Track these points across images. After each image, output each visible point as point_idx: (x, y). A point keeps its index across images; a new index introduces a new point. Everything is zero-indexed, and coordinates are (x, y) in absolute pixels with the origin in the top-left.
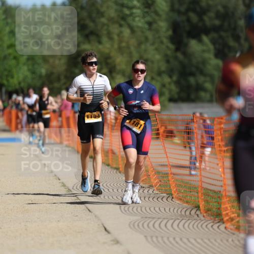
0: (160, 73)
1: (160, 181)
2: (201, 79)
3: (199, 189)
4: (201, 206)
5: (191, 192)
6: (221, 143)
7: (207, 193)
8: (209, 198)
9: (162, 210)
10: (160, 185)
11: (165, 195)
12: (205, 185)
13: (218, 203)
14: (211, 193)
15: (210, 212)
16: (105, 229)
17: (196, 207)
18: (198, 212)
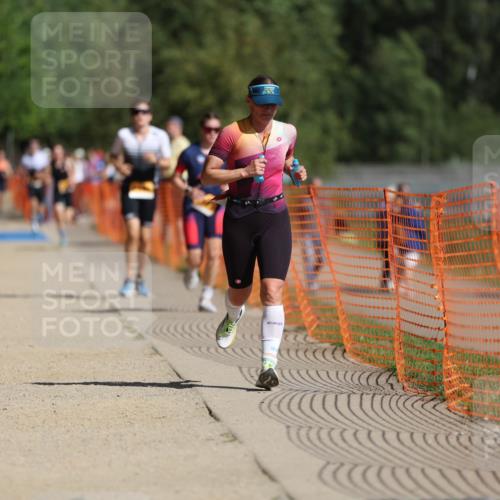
0: (319, 108)
1: (318, 318)
2: (399, 118)
3: (396, 335)
4: (398, 367)
5: (378, 339)
6: (438, 244)
7: (410, 342)
8: (413, 353)
9: (323, 374)
10: (318, 326)
11: (327, 345)
12: (406, 327)
13: (433, 362)
14: (418, 343)
15: (415, 380)
16: (210, 412)
17: (389, 370)
18: (393, 380)
